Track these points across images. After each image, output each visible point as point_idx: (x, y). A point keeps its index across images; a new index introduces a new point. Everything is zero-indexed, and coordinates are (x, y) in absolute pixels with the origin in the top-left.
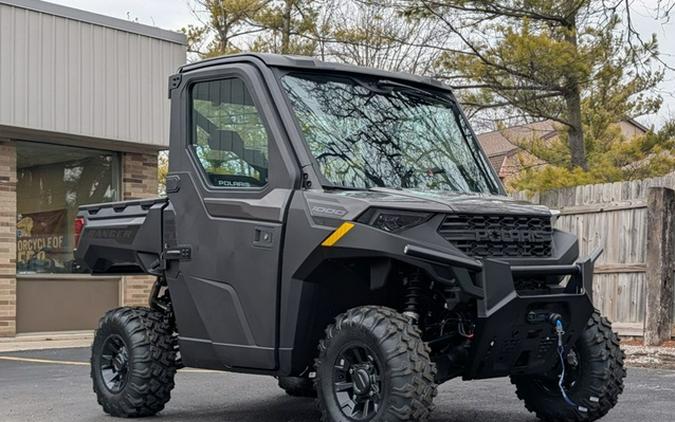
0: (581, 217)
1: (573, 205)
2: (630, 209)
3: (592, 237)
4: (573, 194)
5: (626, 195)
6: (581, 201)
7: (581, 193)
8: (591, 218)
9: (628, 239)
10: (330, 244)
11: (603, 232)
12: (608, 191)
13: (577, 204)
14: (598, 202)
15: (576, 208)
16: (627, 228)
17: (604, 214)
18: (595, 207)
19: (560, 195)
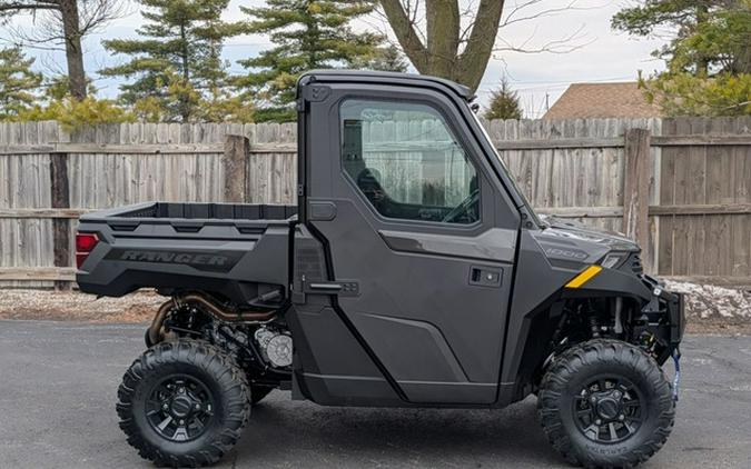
0: (128, 158)
1: (118, 142)
2: (193, 153)
3: (143, 180)
4: (117, 132)
5: (187, 139)
6: (127, 139)
7: (128, 130)
8: (143, 159)
9: (191, 183)
10: (576, 286)
11: (158, 174)
12: (163, 132)
13: (122, 142)
14: (151, 142)
15: (122, 147)
16: (190, 173)
17: (159, 156)
18: (147, 148)
19: (99, 131)
